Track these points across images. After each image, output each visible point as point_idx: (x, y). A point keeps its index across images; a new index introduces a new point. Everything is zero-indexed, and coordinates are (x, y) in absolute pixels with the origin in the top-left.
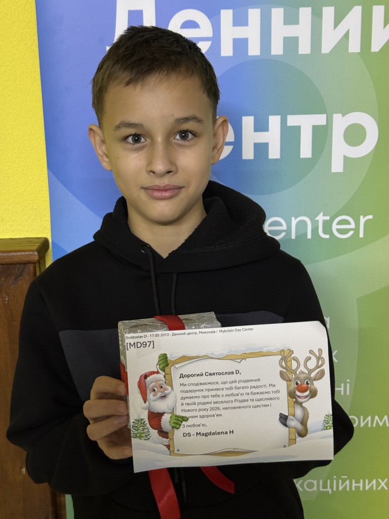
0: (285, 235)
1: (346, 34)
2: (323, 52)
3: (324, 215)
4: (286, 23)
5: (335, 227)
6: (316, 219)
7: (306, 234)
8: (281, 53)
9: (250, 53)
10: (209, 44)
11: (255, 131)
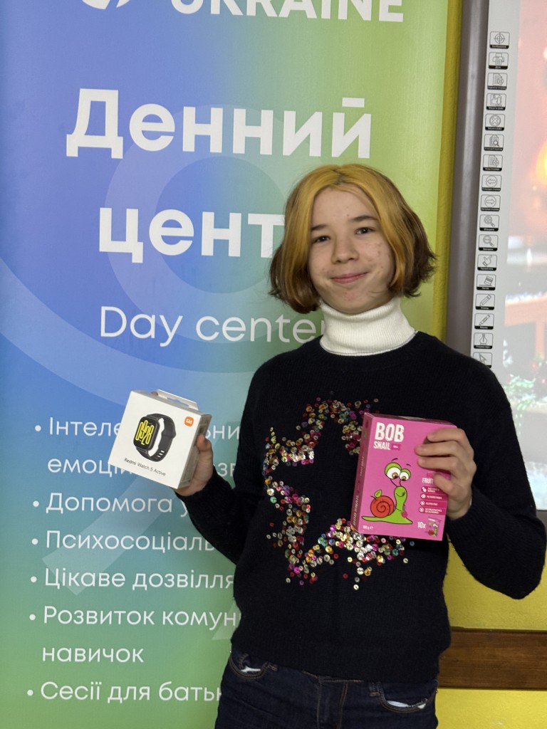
0: (244, 337)
1: (306, 138)
2: (284, 154)
3: (284, 318)
4: (248, 124)
5: (295, 331)
6: (277, 321)
7: (266, 336)
8: (243, 152)
9: (212, 150)
10: (170, 138)
11: (215, 227)
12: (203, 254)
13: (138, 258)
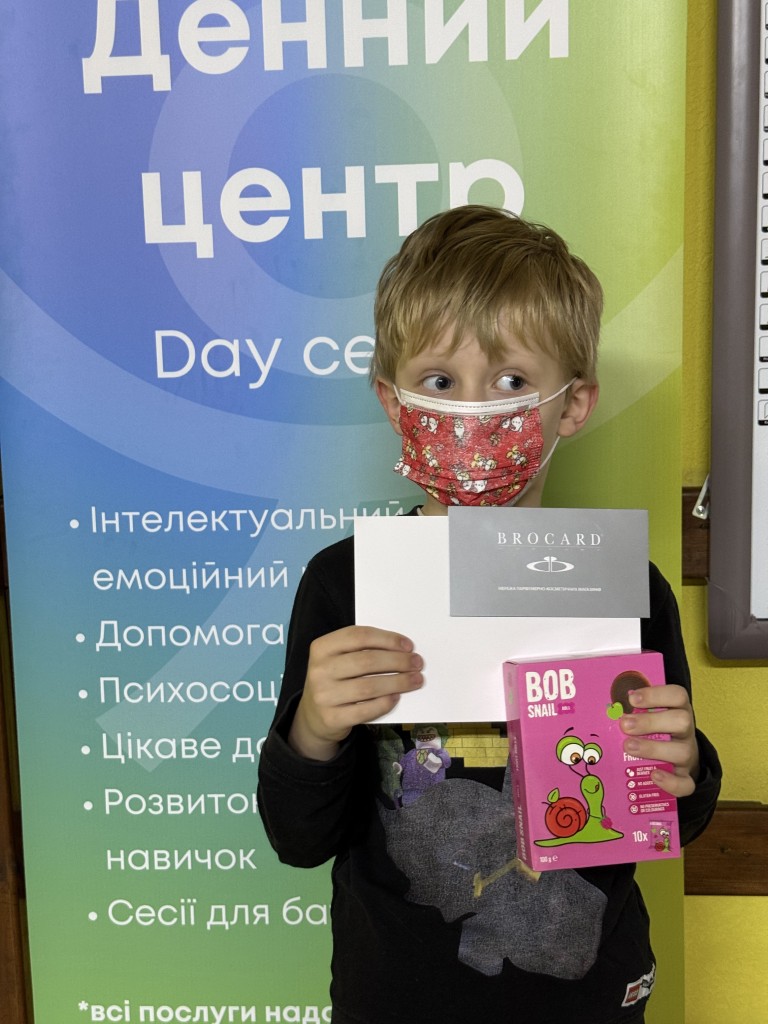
1: (460, 35)
2: (427, 62)
4: (366, 16)
8: (360, 63)
9: (311, 65)
10: (244, 51)
11: (323, 192)
12: (308, 235)
13: (205, 250)
